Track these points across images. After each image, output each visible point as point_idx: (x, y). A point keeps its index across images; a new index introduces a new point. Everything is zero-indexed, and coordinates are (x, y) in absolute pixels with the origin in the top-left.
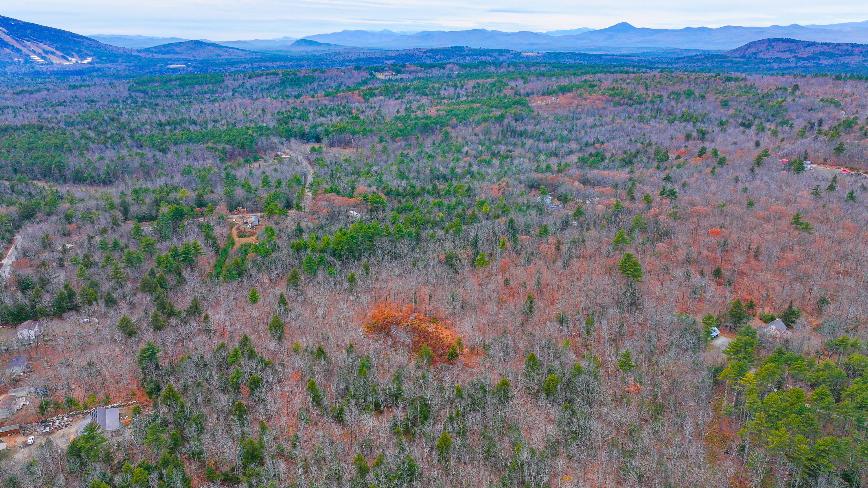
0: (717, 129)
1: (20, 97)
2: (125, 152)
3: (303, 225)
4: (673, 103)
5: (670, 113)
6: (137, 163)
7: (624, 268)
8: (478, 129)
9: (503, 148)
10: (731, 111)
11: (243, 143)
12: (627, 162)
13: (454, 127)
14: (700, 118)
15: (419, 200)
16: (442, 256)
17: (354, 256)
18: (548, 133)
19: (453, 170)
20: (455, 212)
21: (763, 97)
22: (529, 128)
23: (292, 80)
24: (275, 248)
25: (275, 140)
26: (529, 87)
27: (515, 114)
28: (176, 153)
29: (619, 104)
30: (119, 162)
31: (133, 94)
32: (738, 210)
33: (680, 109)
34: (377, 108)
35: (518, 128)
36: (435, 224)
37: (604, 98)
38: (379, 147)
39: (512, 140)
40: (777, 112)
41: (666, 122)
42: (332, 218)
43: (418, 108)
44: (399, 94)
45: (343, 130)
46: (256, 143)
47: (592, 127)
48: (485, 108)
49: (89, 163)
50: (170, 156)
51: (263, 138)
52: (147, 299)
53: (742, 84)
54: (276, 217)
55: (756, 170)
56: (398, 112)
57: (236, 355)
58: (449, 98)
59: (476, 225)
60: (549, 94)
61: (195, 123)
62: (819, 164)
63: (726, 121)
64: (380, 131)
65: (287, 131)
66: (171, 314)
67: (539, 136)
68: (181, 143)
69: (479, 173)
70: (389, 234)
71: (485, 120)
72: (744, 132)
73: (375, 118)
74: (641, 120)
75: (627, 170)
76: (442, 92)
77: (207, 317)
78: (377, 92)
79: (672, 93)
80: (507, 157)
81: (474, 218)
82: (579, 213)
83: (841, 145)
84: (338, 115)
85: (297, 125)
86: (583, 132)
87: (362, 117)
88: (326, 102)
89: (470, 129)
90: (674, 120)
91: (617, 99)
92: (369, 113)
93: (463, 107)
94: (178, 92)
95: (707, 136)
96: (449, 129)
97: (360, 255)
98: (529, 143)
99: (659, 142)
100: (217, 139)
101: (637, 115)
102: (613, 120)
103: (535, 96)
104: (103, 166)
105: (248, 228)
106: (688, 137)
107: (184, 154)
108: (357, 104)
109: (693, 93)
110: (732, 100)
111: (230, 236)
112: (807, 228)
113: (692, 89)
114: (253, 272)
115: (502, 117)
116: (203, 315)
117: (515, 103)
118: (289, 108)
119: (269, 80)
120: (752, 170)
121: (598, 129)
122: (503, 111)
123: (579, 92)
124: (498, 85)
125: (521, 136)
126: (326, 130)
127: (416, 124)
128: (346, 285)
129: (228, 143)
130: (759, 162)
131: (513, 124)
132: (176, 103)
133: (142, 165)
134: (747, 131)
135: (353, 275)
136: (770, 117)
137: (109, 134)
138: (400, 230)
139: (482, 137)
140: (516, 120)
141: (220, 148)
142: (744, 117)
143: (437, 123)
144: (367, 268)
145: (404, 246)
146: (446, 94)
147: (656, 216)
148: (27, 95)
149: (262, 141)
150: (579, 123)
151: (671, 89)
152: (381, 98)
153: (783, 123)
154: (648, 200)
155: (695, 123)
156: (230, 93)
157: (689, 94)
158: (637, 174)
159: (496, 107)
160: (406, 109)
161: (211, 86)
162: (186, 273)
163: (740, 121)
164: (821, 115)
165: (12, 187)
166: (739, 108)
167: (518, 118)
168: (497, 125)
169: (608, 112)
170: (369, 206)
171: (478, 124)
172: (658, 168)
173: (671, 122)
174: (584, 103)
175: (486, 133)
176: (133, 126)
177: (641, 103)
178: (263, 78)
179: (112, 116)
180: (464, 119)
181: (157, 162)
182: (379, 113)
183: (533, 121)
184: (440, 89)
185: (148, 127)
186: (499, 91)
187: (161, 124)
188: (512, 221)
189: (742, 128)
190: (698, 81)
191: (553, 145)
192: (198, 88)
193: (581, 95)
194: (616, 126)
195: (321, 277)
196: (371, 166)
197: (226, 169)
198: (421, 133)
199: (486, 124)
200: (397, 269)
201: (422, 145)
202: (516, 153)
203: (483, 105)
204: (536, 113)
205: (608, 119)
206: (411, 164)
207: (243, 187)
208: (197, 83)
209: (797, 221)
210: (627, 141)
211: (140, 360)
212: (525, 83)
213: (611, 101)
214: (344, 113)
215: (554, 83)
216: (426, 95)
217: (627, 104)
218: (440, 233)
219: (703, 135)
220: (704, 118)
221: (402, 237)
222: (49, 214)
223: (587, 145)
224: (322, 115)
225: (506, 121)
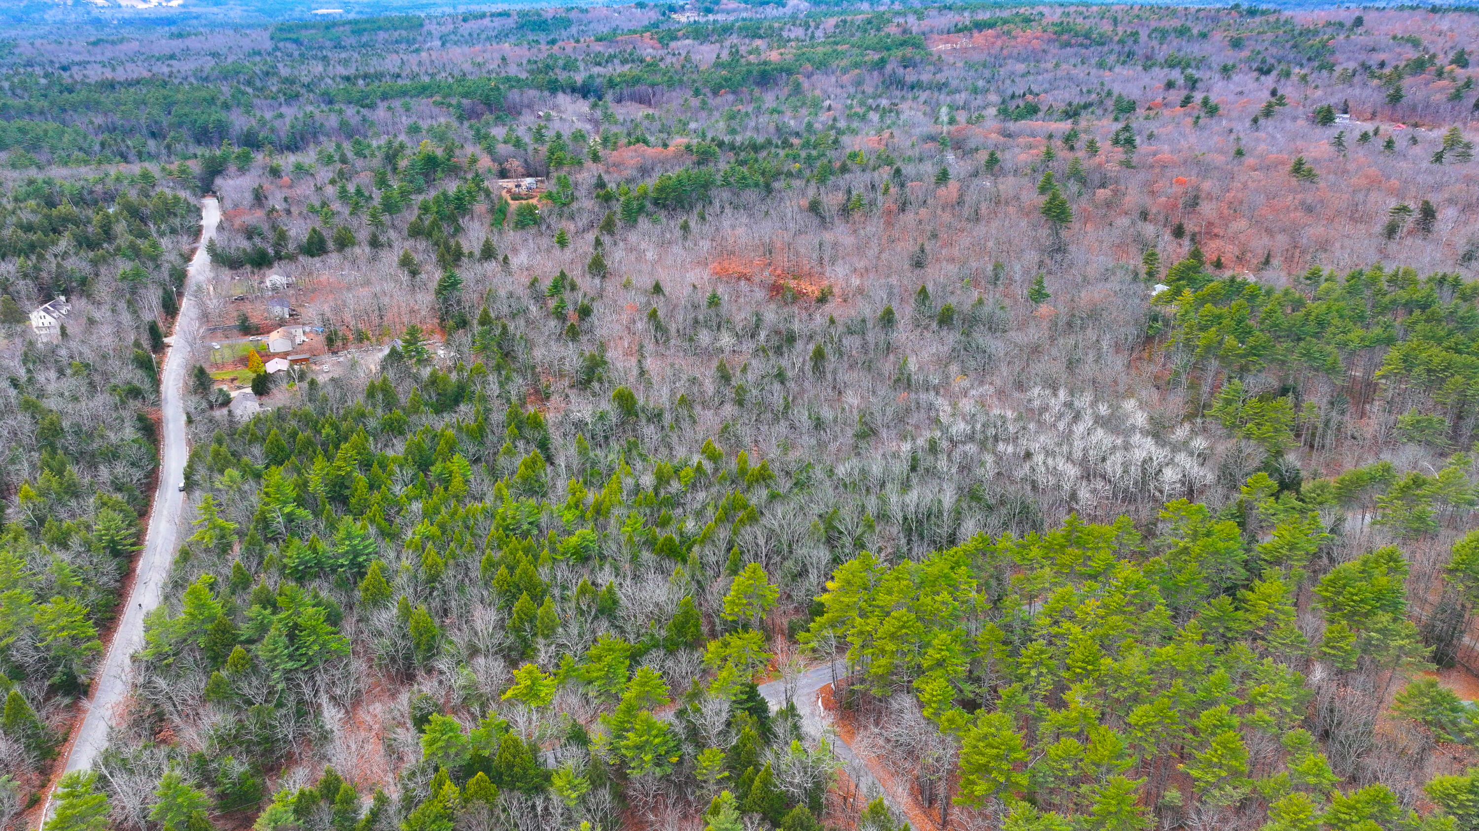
0: (1217, 76)
1: (98, 50)
2: (309, 109)
3: (606, 178)
4: (1155, 43)
5: (1147, 58)
6: (333, 121)
7: (1047, 211)
8: (846, 79)
9: (884, 102)
10: (1245, 54)
11: (488, 96)
12: (1072, 113)
13: (809, 76)
14: (1193, 64)
15: (764, 154)
16: (805, 203)
17: (683, 207)
18: (954, 83)
19: (810, 125)
20: (818, 164)
21: (1301, 34)
22: (925, 77)
23: (535, 23)
24: (573, 198)
25: (532, 93)
26: (926, 24)
27: (904, 59)
28: (389, 108)
29: (1068, 44)
30: (309, 121)
31: (281, 45)
32: (1219, 159)
33: (1163, 52)
34: (684, 55)
35: (907, 78)
36: (790, 174)
37: (1046, 36)
38: (695, 102)
39: (898, 93)
40: (1318, 54)
41: (1140, 68)
42: (644, 171)
43: (750, 53)
44: (716, 37)
45: (637, 80)
46: (505, 98)
47: (1023, 76)
48: (855, 51)
49: (263, 122)
50: (381, 113)
51: (515, 90)
52: (422, 244)
53: (1272, 19)
54: (566, 169)
55: (1262, 121)
56: (718, 57)
57: (555, 287)
58: (797, 39)
59: (847, 176)
60: (959, 31)
61: (399, 76)
62: (1365, 120)
63: (1234, 66)
64: (694, 81)
65: (549, 82)
66: (458, 255)
67: (940, 87)
68: (392, 97)
69: (849, 128)
70: (728, 184)
71: (856, 65)
72: (1257, 79)
73: (683, 67)
74: (1101, 65)
75: (1070, 121)
76: (785, 34)
77: (506, 258)
78: (680, 34)
79: (1155, 30)
80: (891, 111)
81: (844, 169)
82: (993, 161)
83: (1398, 90)
84: (624, 62)
85: (563, 76)
86: (1008, 82)
87: (662, 65)
88: (601, 49)
89: (833, 79)
90: (1154, 65)
91: (1065, 37)
92: (669, 59)
93: (821, 50)
94: (353, 40)
95: (1198, 85)
96: (801, 78)
97: (691, 208)
98: (924, 96)
99: (1124, 94)
100: (447, 90)
101: (1094, 61)
102: (1057, 65)
103: (936, 36)
104: (284, 127)
105: (523, 190)
106: (1170, 85)
107: (402, 111)
108: (650, 50)
109: (1189, 30)
110: (1249, 39)
111: (500, 197)
112: (1310, 176)
113: (1189, 24)
114: (553, 220)
115: (883, 61)
116: (501, 258)
117: (903, 44)
118: (541, 56)
119: (498, 22)
120: (1255, 121)
121: (1031, 78)
122: (885, 54)
123: (1005, 28)
124: (875, 22)
125: (912, 88)
126: (610, 80)
127: (749, 72)
128: (678, 233)
129: (465, 95)
130: (1268, 112)
131: (900, 71)
132: (356, 55)
133: (343, 125)
134: (1263, 78)
135: (686, 222)
136: (1304, 62)
137: (274, 89)
138: (744, 178)
139: (852, 90)
140: (905, 67)
141: (454, 102)
142: (1264, 61)
143: (782, 70)
144: (703, 218)
145: (751, 196)
146: (792, 36)
147: (1100, 165)
148: (109, 46)
149: (514, 96)
150: (1002, 71)
151: (1154, 24)
152: (687, 42)
153: (1321, 68)
154: (1092, 148)
155: (1183, 70)
156: (439, 43)
157: (1182, 32)
158: (1083, 124)
159: (874, 50)
160: (731, 53)
161: (404, 33)
162: (463, 222)
163: (1255, 66)
164: (1382, 56)
165: (168, 147)
166: (1259, 48)
167: (906, 63)
168: (876, 73)
169: (1050, 56)
170: (695, 158)
171: (845, 71)
172: (1116, 119)
173: (1145, 68)
174: (1013, 43)
175: (858, 83)
176: (306, 80)
177: (1103, 44)
178: (486, 21)
179: (264, 69)
180: (822, 66)
181: (364, 120)
182: (687, 59)
183: (932, 68)
184: (781, 29)
185: (329, 81)
186: (879, 30)
187: (348, 79)
188: (898, 172)
189: (1255, 74)
190: (1201, 15)
191: (960, 98)
192: (382, 35)
193: (1009, 33)
194: (1059, 73)
195: (644, 223)
196: (686, 124)
197: (471, 127)
198: (758, 84)
199: (857, 71)
200: (744, 220)
201: (758, 100)
202: (903, 106)
203: (853, 46)
204: (936, 58)
205: (1050, 66)
206: (746, 120)
207: (505, 142)
208: (380, 28)
209: (1298, 168)
210: (1075, 90)
211: (439, 292)
212: (919, 19)
213: (1054, 41)
214: (633, 61)
215: (966, 18)
216: (761, 37)
217: (1081, 45)
218: (797, 183)
219: (1193, 84)
220: (1202, 62)
221: (747, 186)
222: (242, 171)
223: (1013, 97)
224: (599, 64)
225: (889, 68)
